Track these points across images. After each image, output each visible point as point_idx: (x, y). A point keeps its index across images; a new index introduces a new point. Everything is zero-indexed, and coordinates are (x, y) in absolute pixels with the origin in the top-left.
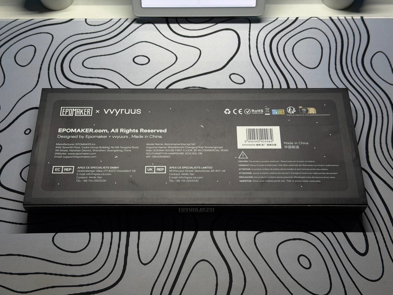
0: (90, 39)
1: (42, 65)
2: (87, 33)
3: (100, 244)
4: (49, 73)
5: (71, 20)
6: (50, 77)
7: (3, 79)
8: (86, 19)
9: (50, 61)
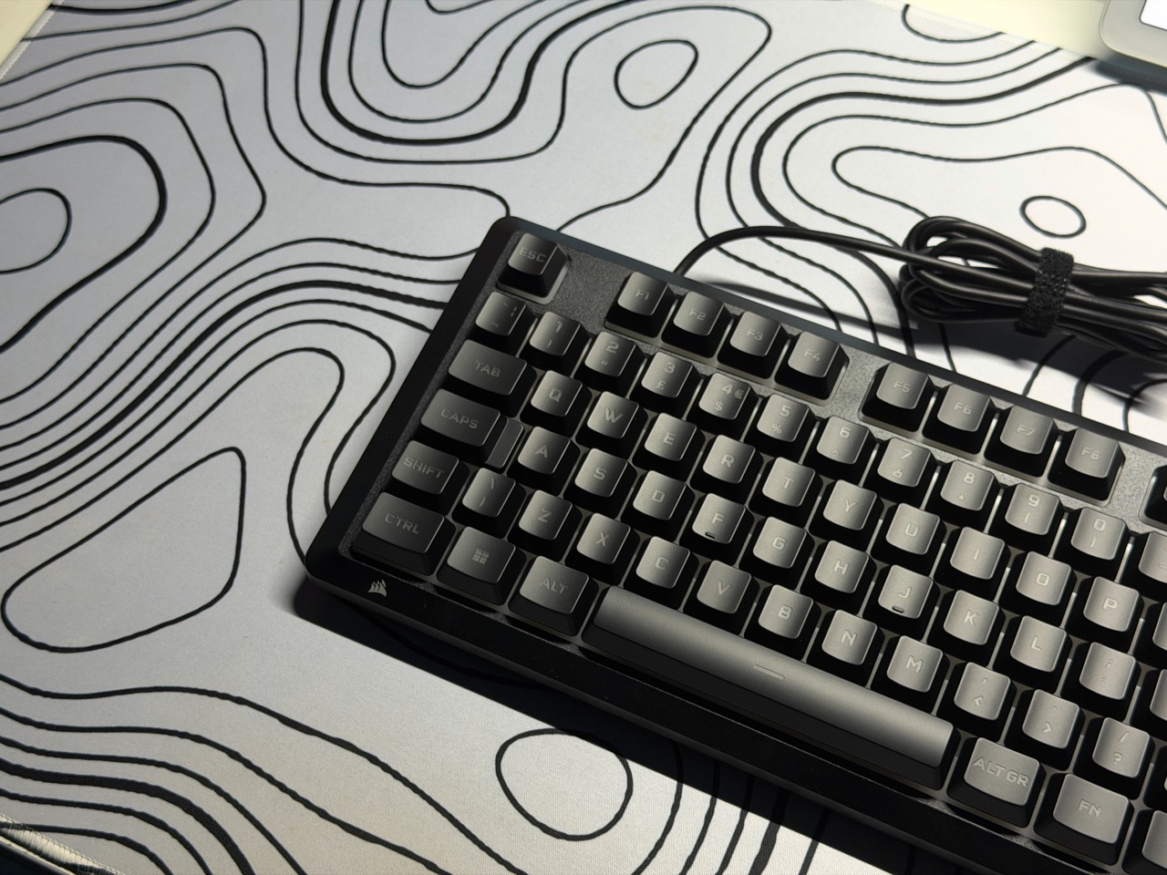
1: (695, 120)
6: (707, 171)
8: (907, 7)
9: (728, 118)
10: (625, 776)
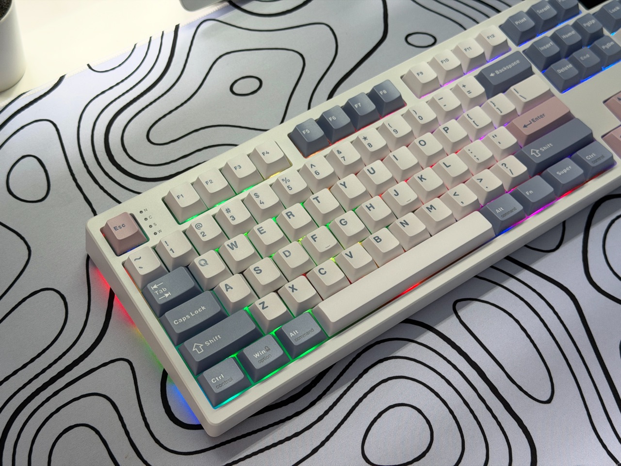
0: (126, 95)
1: (75, 180)
2: (111, 88)
3: (451, 416)
4: (102, 188)
5: (61, 79)
6: (109, 191)
7: (22, 241)
8: (88, 65)
9: (86, 166)
10: (410, 408)
